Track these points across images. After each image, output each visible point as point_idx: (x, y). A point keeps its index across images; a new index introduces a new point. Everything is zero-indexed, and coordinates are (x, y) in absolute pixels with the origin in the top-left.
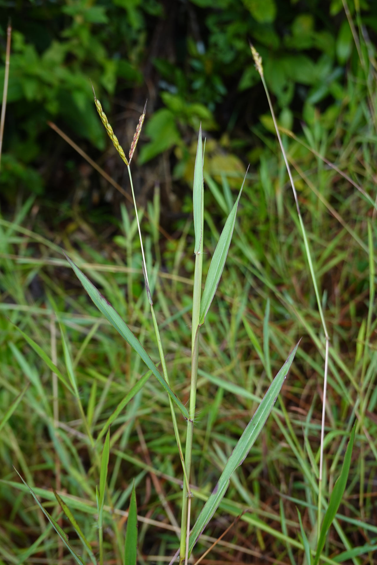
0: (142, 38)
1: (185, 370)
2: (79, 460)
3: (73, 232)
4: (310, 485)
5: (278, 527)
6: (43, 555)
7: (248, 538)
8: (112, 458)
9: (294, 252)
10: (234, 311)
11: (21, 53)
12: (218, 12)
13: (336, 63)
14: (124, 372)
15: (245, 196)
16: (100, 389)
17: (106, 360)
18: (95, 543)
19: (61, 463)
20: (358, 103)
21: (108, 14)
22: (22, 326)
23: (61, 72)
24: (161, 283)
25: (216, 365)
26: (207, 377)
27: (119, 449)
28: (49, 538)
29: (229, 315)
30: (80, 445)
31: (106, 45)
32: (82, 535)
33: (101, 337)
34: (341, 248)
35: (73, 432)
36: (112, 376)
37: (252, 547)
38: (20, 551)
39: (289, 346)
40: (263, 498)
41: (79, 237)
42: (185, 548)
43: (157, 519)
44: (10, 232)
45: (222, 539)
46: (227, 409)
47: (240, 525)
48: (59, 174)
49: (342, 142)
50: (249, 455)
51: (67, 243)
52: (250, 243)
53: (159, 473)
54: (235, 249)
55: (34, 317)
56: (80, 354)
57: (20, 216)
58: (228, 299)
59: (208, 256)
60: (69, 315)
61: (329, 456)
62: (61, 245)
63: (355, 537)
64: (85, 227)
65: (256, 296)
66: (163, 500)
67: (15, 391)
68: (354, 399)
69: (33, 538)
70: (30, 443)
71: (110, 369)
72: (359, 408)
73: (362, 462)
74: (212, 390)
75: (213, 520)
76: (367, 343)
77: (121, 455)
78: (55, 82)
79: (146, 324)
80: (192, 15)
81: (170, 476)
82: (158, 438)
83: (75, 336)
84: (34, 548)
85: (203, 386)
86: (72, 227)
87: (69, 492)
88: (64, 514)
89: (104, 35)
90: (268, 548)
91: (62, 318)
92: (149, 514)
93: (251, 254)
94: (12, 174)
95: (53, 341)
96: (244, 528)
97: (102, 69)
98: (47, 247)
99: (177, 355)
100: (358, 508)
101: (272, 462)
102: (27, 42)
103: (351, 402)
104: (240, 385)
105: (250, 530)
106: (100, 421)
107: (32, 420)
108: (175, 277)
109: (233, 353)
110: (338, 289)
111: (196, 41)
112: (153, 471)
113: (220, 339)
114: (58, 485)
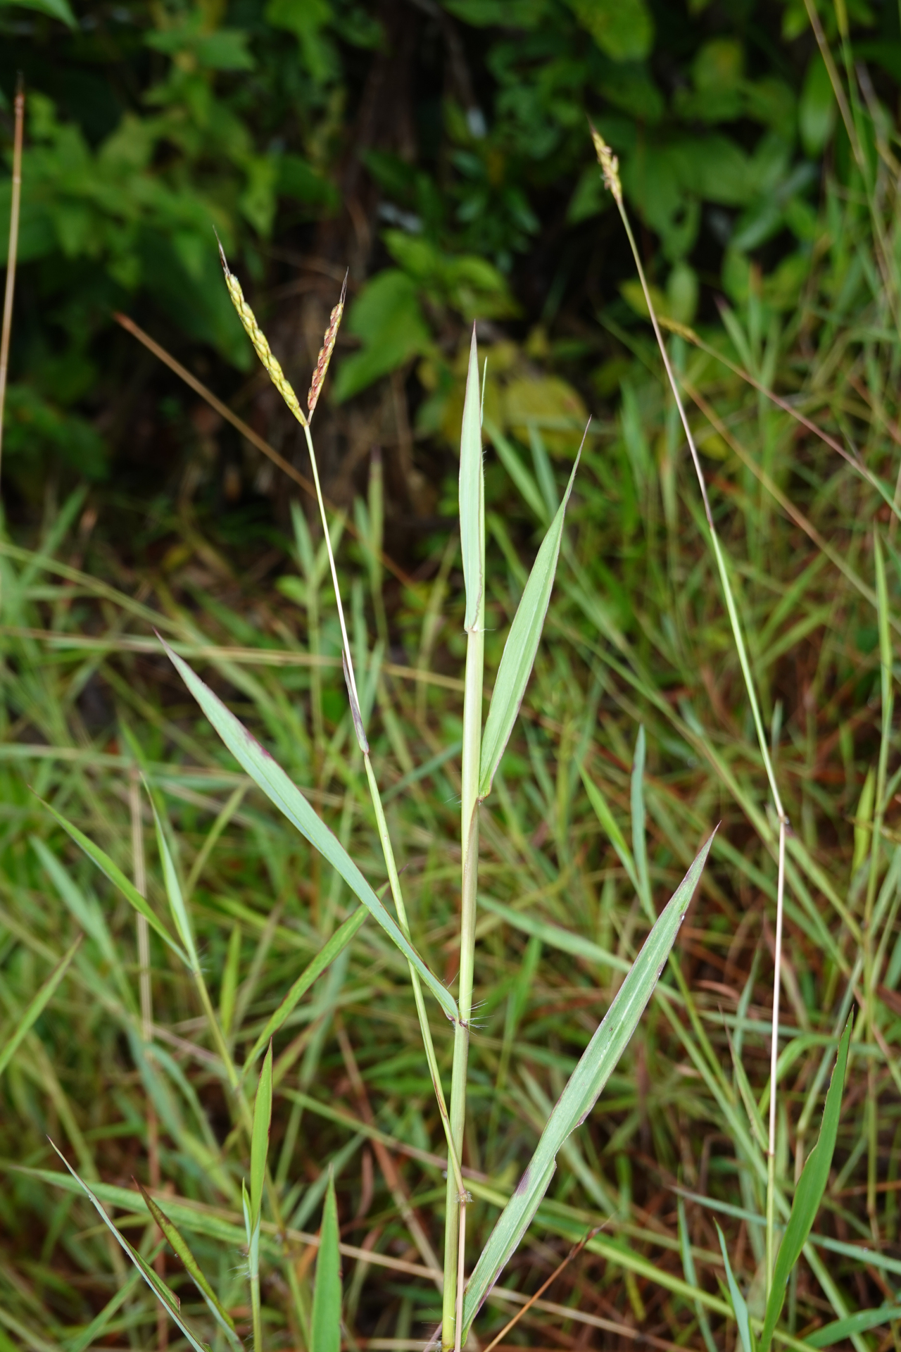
0: (335, 103)
1: (450, 893)
2: (202, 1115)
3: (181, 568)
4: (751, 1167)
5: (674, 1265)
6: (120, 1340)
7: (605, 1293)
8: (280, 1109)
9: (706, 608)
10: (563, 754)
11: (49, 143)
12: (516, 36)
13: (798, 154)
14: (306, 902)
15: (587, 473)
16: (250, 943)
17: (263, 873)
18: (242, 1311)
19: (159, 1120)
20: (852, 250)
21: (254, 47)
22: (62, 796)
23: (145, 188)
24: (391, 691)
25: (525, 881)
26: (501, 913)
27: (296, 1087)
28: (135, 1299)
29: (551, 762)
30: (202, 1078)
31: (250, 120)
32: (211, 1293)
33: (248, 819)
34: (818, 596)
35: (188, 1048)
36: (277, 912)
37: (616, 1313)
38: (67, 1332)
39: (698, 833)
40: (640, 1199)
41: (194, 579)
42: (455, 1322)
43: (390, 1252)
44: (30, 573)
45: (543, 1297)
46: (553, 986)
47: (586, 1262)
48: (145, 430)
49: (815, 343)
50: (605, 1096)
51: (165, 596)
52: (600, 588)
53: (390, 1141)
54: (563, 604)
55: (89, 774)
56: (201, 861)
57: (53, 536)
58: (549, 724)
59: (500, 623)
60: (172, 768)
61: (794, 1095)
62: (153, 603)
63: (860, 1284)
64: (209, 554)
65: (617, 714)
66: (404, 1206)
67: (48, 952)
68: (851, 959)
69: (97, 1300)
70: (85, 1075)
71: (272, 893)
72: (862, 980)
73: (871, 1105)
74: (516, 942)
75: (523, 1250)
76: (878, 825)
77: (301, 1100)
78: (132, 213)
79: (354, 788)
80: (455, 45)
81: (419, 1150)
82: (389, 1057)
83: (188, 819)
84: (101, 1325)
85: (493, 932)
86: (177, 556)
87: (180, 1191)
88: (169, 1243)
89: (245, 97)
90: (654, 1316)
91: (155, 774)
92: (370, 1240)
93: (604, 617)
94: (33, 432)
95: (137, 832)
96: (597, 1269)
97: (241, 179)
98: (119, 608)
99: (431, 861)
100: (865, 1219)
101: (660, 1112)
102: (62, 117)
103: (843, 965)
104: (582, 929)
105: (610, 1273)
106: (251, 1019)
107: (90, 1018)
108: (423, 675)
109: (563, 854)
110: (810, 695)
111: (463, 108)
112: (379, 1138)
113: (532, 819)
114: (153, 1174)
